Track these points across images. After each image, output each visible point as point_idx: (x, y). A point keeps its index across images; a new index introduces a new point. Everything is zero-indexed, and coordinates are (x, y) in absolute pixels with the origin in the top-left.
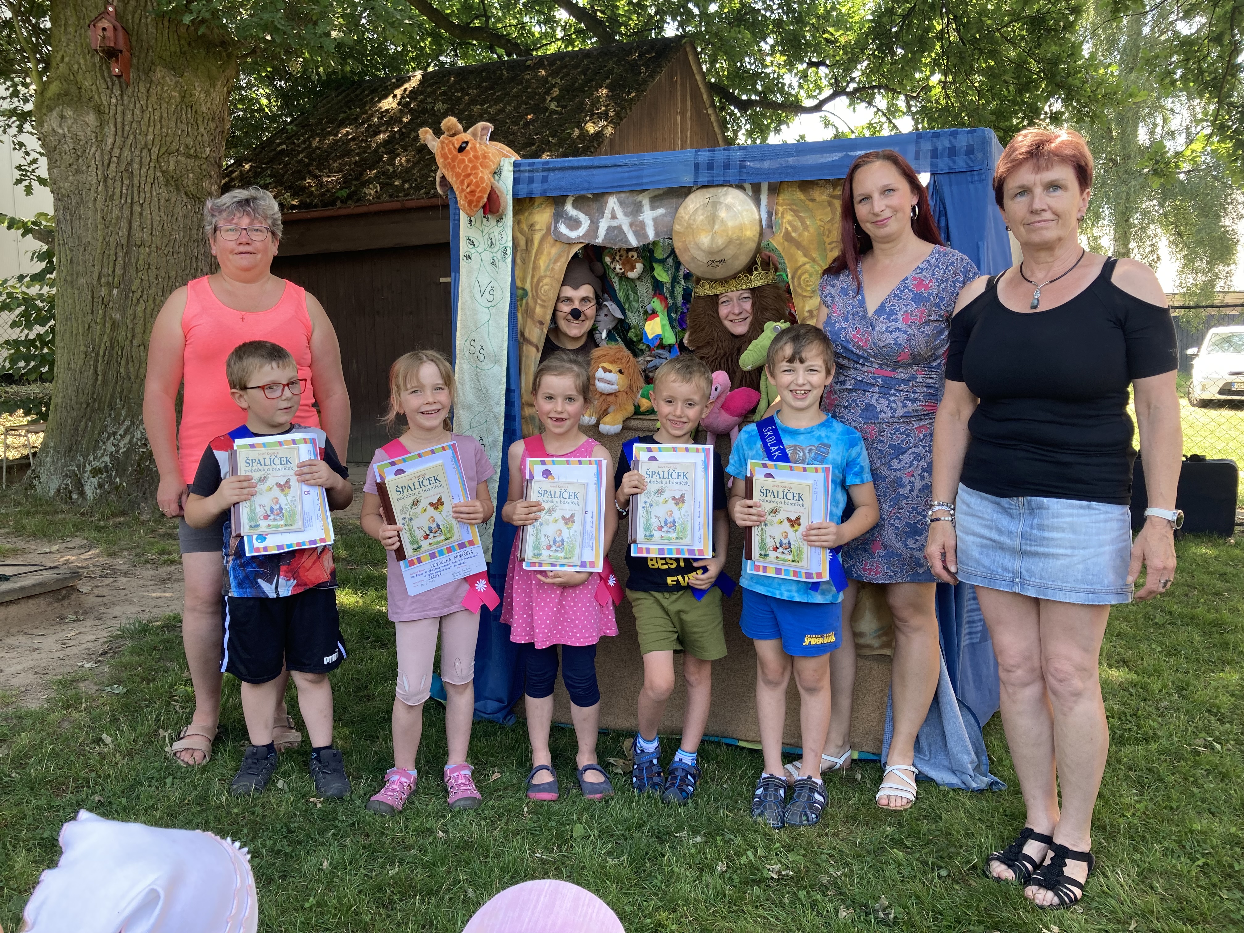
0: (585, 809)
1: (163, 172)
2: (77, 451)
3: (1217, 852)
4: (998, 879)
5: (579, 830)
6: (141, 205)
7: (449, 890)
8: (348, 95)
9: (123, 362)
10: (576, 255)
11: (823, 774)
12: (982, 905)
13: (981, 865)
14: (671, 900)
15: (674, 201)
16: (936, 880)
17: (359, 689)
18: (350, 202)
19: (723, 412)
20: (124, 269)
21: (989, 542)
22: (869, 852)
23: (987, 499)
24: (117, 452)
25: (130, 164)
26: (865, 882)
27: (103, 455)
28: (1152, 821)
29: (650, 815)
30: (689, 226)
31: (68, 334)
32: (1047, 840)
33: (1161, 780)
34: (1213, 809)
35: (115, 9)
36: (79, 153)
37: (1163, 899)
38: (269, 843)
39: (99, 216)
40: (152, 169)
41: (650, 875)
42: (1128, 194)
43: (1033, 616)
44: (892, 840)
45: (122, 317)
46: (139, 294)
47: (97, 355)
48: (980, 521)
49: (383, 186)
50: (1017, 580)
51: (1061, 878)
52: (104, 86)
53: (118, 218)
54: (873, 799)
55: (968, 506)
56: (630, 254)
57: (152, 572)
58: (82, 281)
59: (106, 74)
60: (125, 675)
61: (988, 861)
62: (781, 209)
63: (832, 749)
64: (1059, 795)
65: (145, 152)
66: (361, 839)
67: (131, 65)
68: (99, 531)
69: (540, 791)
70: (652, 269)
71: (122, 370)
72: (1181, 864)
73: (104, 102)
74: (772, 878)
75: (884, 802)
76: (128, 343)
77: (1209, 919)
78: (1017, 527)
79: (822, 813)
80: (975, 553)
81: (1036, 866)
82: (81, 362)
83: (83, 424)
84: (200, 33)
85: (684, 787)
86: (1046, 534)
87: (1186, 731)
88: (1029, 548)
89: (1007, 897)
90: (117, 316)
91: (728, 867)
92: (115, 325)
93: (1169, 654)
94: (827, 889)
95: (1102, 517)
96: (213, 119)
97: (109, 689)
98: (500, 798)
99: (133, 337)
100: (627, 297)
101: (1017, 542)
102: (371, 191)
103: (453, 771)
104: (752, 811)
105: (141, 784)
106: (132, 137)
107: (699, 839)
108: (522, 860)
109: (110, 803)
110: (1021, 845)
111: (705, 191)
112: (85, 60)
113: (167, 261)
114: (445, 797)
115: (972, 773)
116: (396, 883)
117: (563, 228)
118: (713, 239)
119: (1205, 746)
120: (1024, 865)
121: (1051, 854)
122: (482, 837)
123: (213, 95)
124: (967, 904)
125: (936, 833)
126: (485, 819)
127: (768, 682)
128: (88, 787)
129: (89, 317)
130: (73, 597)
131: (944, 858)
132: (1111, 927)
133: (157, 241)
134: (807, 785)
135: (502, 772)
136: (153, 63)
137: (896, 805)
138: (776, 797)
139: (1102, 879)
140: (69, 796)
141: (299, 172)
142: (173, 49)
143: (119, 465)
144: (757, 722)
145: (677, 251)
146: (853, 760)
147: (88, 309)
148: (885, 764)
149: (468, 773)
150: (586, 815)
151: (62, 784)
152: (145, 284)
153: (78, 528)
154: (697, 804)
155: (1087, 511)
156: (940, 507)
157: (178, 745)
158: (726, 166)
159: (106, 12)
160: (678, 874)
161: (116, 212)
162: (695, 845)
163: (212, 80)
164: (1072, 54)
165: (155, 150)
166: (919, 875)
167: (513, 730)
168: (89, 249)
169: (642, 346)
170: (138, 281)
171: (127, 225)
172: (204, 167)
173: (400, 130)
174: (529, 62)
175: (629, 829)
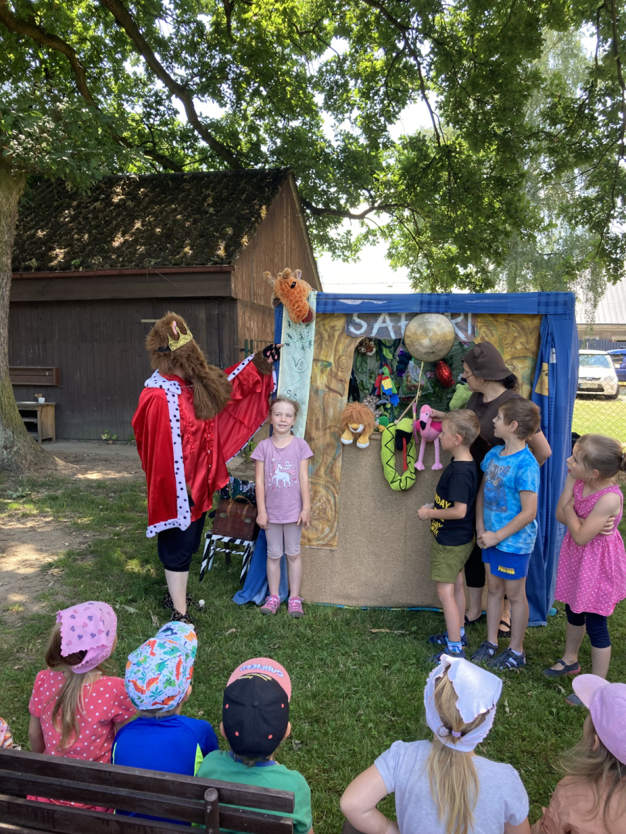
18: (81, 268)
30: (415, 333)
42: (517, 266)
49: (104, 258)
70: (382, 351)
102: (95, 262)
111: (425, 315)
117: (352, 329)
158: (438, 303)
164: (519, 200)
174: (184, 176)
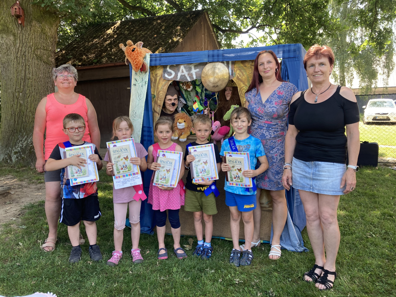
0: (176, 262)
1: (36, 55)
2: (9, 146)
3: (374, 270)
4: (307, 281)
5: (175, 269)
6: (29, 66)
7: (133, 291)
8: (96, 28)
9: (24, 117)
10: (170, 84)
11: (252, 248)
12: (303, 290)
13: (302, 277)
14: (204, 292)
15: (202, 67)
16: (288, 282)
17: (103, 224)
18: (98, 64)
19: (218, 134)
20: (24, 86)
21: (302, 176)
22: (267, 274)
23: (302, 162)
24: (23, 146)
25: (25, 52)
26: (265, 284)
27: (18, 147)
28: (354, 260)
29: (197, 264)
30: (206, 75)
31: (5, 108)
32: (322, 268)
33: (357, 247)
34: (373, 256)
35: (19, 2)
36: (8, 49)
37: (358, 286)
38: (75, 277)
39: (15, 69)
40: (32, 54)
41: (198, 284)
43: (317, 199)
44: (274, 269)
45: (23, 102)
46: (29, 95)
47: (15, 115)
48: (300, 169)
49: (108, 58)
50: (311, 188)
51: (326, 281)
52: (16, 27)
53: (21, 70)
54: (268, 256)
55: (296, 164)
56: (189, 83)
57: (35, 186)
58: (10, 91)
59: (16, 23)
60: (26, 222)
61: (304, 275)
62: (235, 69)
63: (254, 240)
64: (325, 253)
65: (30, 48)
66: (105, 275)
67: (25, 20)
68: (17, 173)
69: (162, 256)
70: (196, 88)
71: (24, 120)
72: (363, 274)
73: (16, 32)
74: (236, 283)
75: (271, 257)
76: (25, 111)
77: (372, 292)
78: (311, 171)
79: (252, 261)
80: (298, 179)
81: (319, 277)
82: (10, 117)
83: (11, 137)
84: (47, 10)
85: (208, 254)
86: (320, 173)
87: (364, 231)
88: (315, 178)
89: (310, 287)
90: (22, 102)
91: (222, 280)
92: (21, 105)
93: (358, 206)
94: (254, 286)
95: (338, 167)
96: (52, 37)
97: (21, 227)
98: (149, 259)
99: (27, 109)
100: (188, 97)
101: (311, 176)
102: (104, 60)
103: (134, 251)
104: (229, 261)
105: (32, 259)
106: (25, 44)
107: (213, 271)
108: (157, 280)
109: (22, 265)
110: (314, 270)
111: (211, 63)
112: (10, 19)
113: (38, 84)
114: (132, 259)
115: (298, 247)
116: (116, 289)
117: (166, 76)
118: (214, 79)
119: (370, 235)
120: (315, 277)
121: (323, 273)
122: (144, 273)
123: (52, 30)
124: (297, 290)
125: (288, 267)
126: (145, 266)
127: (234, 220)
128: (15, 260)
129: (12, 103)
130: (9, 196)
131: (290, 275)
132: (342, 295)
133: (34, 77)
134: (247, 252)
135: (150, 251)
136: (32, 20)
137: (275, 258)
138: (237, 256)
139: (339, 280)
140: (8, 263)
141: (81, 54)
142: (38, 15)
143: (23, 150)
144: (230, 232)
145: (203, 83)
146: (261, 243)
147: (12, 100)
148: (271, 245)
149: (139, 251)
150: (177, 264)
151: (6, 259)
152: (31, 91)
153: (10, 172)
154: (212, 259)
155: (333, 166)
156: (287, 165)
157: (44, 245)
158: (218, 56)
159: (16, 3)
160: (207, 283)
161: (20, 68)
162: (212, 273)
163: (51, 25)
164: (326, 15)
165: (33, 48)
166: (283, 281)
167: (153, 237)
168: (12, 80)
169: (193, 112)
170: (28, 91)
171: (24, 72)
172: (49, 53)
173: (114, 40)
174: (155, 18)
175: (191, 268)
